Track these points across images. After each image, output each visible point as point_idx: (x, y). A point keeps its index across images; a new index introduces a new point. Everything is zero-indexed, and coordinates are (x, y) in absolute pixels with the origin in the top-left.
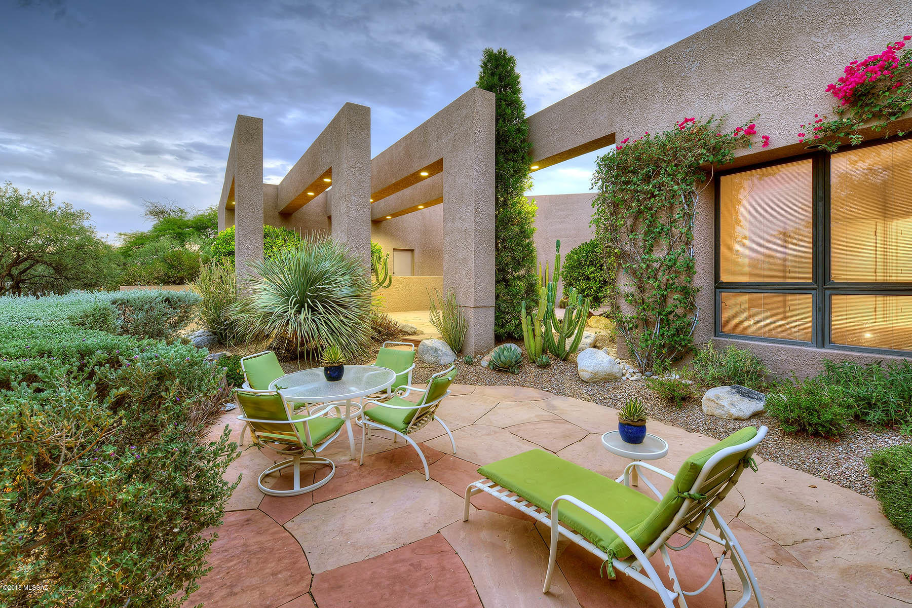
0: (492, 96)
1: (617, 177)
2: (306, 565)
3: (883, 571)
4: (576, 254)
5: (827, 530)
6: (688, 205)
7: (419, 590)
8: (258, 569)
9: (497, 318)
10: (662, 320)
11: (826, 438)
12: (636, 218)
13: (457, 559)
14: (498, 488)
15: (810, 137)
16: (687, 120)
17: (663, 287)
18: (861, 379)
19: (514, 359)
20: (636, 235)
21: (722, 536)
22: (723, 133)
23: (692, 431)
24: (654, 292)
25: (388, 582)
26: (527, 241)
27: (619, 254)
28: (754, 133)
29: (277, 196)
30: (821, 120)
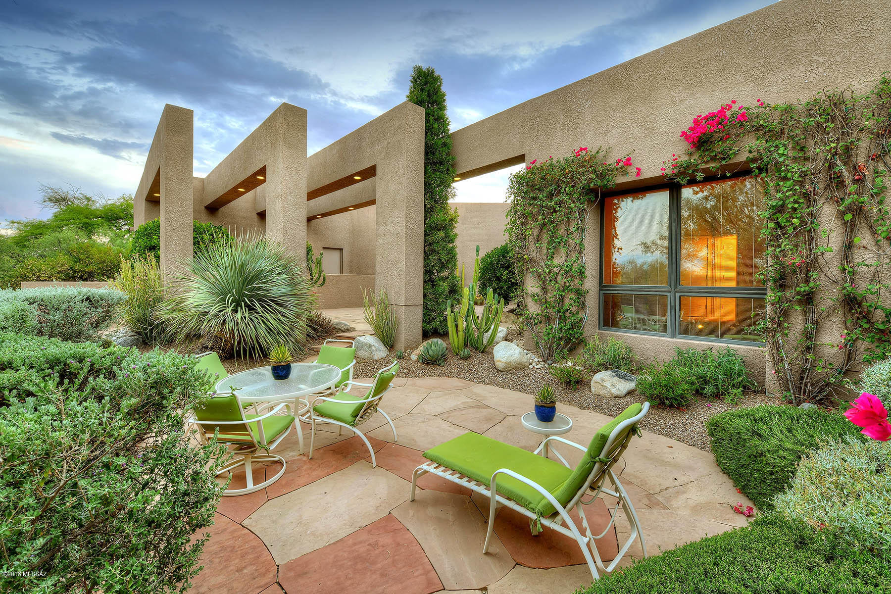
0: (422, 111)
1: (526, 193)
2: (269, 557)
3: (718, 506)
4: (490, 257)
5: (682, 479)
6: (581, 220)
7: (379, 566)
8: (221, 567)
9: (424, 315)
10: (560, 316)
11: (678, 408)
12: (541, 230)
13: (409, 535)
14: (442, 468)
15: (669, 171)
16: (581, 149)
17: (561, 288)
18: (700, 362)
19: (440, 353)
20: (541, 244)
21: (617, 490)
22: (608, 163)
23: (584, 408)
24: (555, 293)
25: (349, 563)
26: (451, 245)
27: (527, 259)
28: (631, 164)
29: (203, 189)
30: (676, 159)
